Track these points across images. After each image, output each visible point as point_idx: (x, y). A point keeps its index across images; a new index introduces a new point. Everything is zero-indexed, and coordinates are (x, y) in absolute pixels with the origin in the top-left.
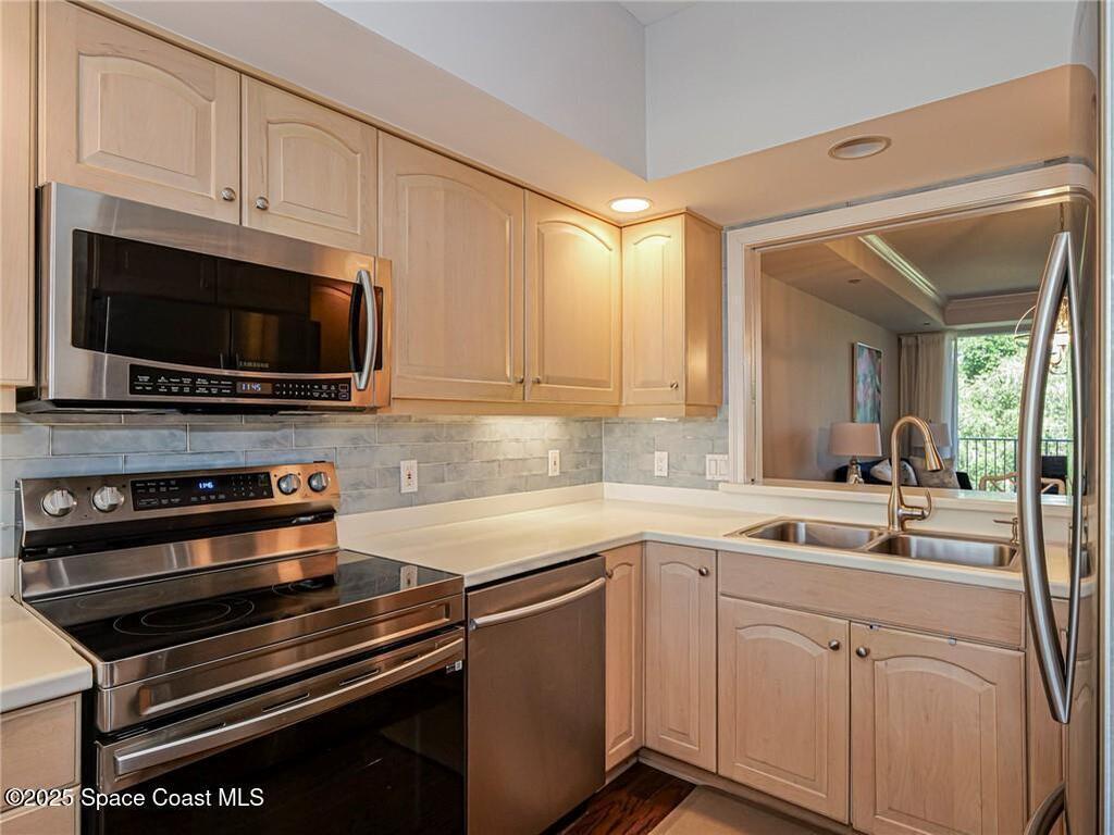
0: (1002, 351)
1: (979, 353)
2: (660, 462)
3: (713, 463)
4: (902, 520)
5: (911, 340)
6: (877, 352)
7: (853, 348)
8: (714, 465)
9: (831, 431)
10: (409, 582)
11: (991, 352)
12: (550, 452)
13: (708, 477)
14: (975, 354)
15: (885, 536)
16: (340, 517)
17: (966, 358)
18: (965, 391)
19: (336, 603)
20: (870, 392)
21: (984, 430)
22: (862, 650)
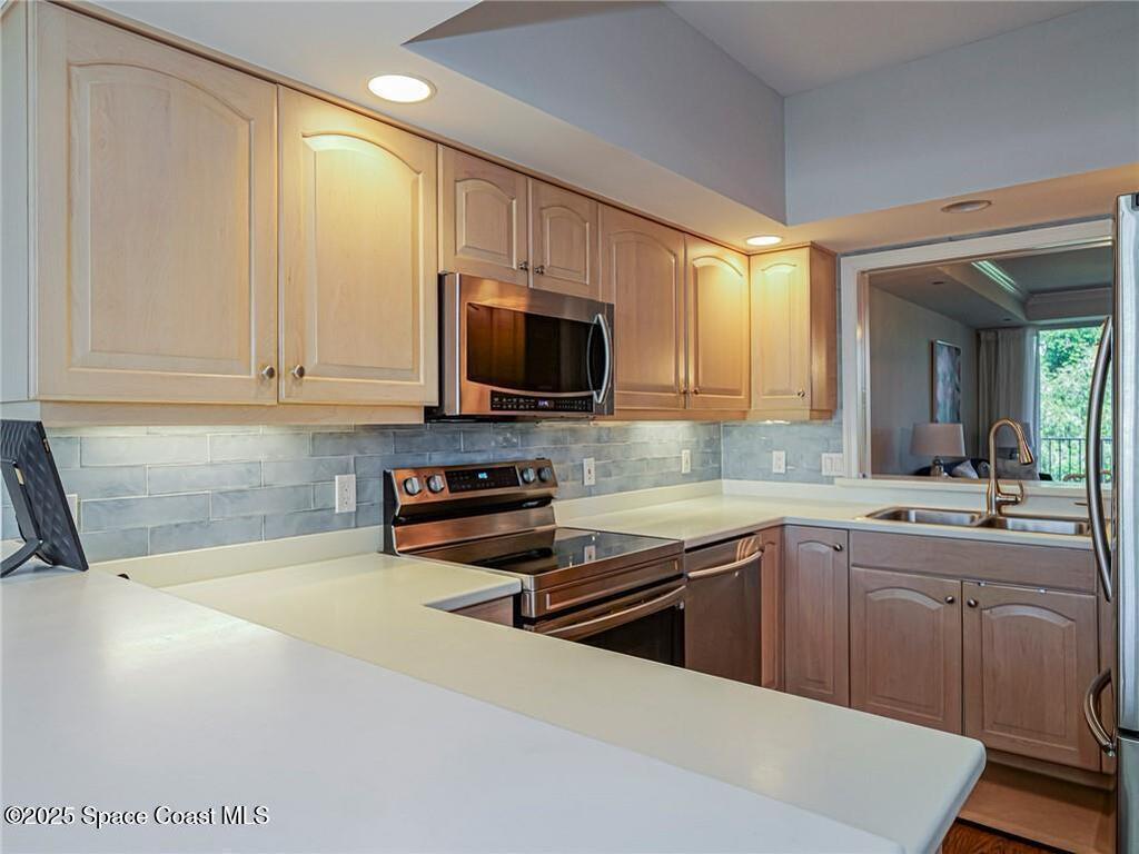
0: (1088, 340)
1: (1062, 342)
2: (778, 461)
3: (828, 461)
4: (999, 505)
5: (991, 336)
6: (956, 349)
7: (932, 345)
8: (830, 463)
9: (914, 433)
10: (590, 557)
11: (1077, 341)
12: (684, 452)
13: (824, 473)
14: (1057, 344)
15: (984, 518)
16: (558, 503)
17: (1048, 349)
18: (1047, 388)
19: (555, 567)
20: (950, 391)
21: (1068, 429)
22: (972, 602)
